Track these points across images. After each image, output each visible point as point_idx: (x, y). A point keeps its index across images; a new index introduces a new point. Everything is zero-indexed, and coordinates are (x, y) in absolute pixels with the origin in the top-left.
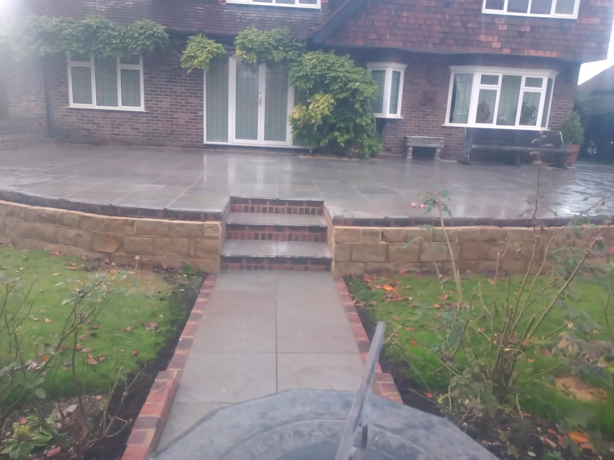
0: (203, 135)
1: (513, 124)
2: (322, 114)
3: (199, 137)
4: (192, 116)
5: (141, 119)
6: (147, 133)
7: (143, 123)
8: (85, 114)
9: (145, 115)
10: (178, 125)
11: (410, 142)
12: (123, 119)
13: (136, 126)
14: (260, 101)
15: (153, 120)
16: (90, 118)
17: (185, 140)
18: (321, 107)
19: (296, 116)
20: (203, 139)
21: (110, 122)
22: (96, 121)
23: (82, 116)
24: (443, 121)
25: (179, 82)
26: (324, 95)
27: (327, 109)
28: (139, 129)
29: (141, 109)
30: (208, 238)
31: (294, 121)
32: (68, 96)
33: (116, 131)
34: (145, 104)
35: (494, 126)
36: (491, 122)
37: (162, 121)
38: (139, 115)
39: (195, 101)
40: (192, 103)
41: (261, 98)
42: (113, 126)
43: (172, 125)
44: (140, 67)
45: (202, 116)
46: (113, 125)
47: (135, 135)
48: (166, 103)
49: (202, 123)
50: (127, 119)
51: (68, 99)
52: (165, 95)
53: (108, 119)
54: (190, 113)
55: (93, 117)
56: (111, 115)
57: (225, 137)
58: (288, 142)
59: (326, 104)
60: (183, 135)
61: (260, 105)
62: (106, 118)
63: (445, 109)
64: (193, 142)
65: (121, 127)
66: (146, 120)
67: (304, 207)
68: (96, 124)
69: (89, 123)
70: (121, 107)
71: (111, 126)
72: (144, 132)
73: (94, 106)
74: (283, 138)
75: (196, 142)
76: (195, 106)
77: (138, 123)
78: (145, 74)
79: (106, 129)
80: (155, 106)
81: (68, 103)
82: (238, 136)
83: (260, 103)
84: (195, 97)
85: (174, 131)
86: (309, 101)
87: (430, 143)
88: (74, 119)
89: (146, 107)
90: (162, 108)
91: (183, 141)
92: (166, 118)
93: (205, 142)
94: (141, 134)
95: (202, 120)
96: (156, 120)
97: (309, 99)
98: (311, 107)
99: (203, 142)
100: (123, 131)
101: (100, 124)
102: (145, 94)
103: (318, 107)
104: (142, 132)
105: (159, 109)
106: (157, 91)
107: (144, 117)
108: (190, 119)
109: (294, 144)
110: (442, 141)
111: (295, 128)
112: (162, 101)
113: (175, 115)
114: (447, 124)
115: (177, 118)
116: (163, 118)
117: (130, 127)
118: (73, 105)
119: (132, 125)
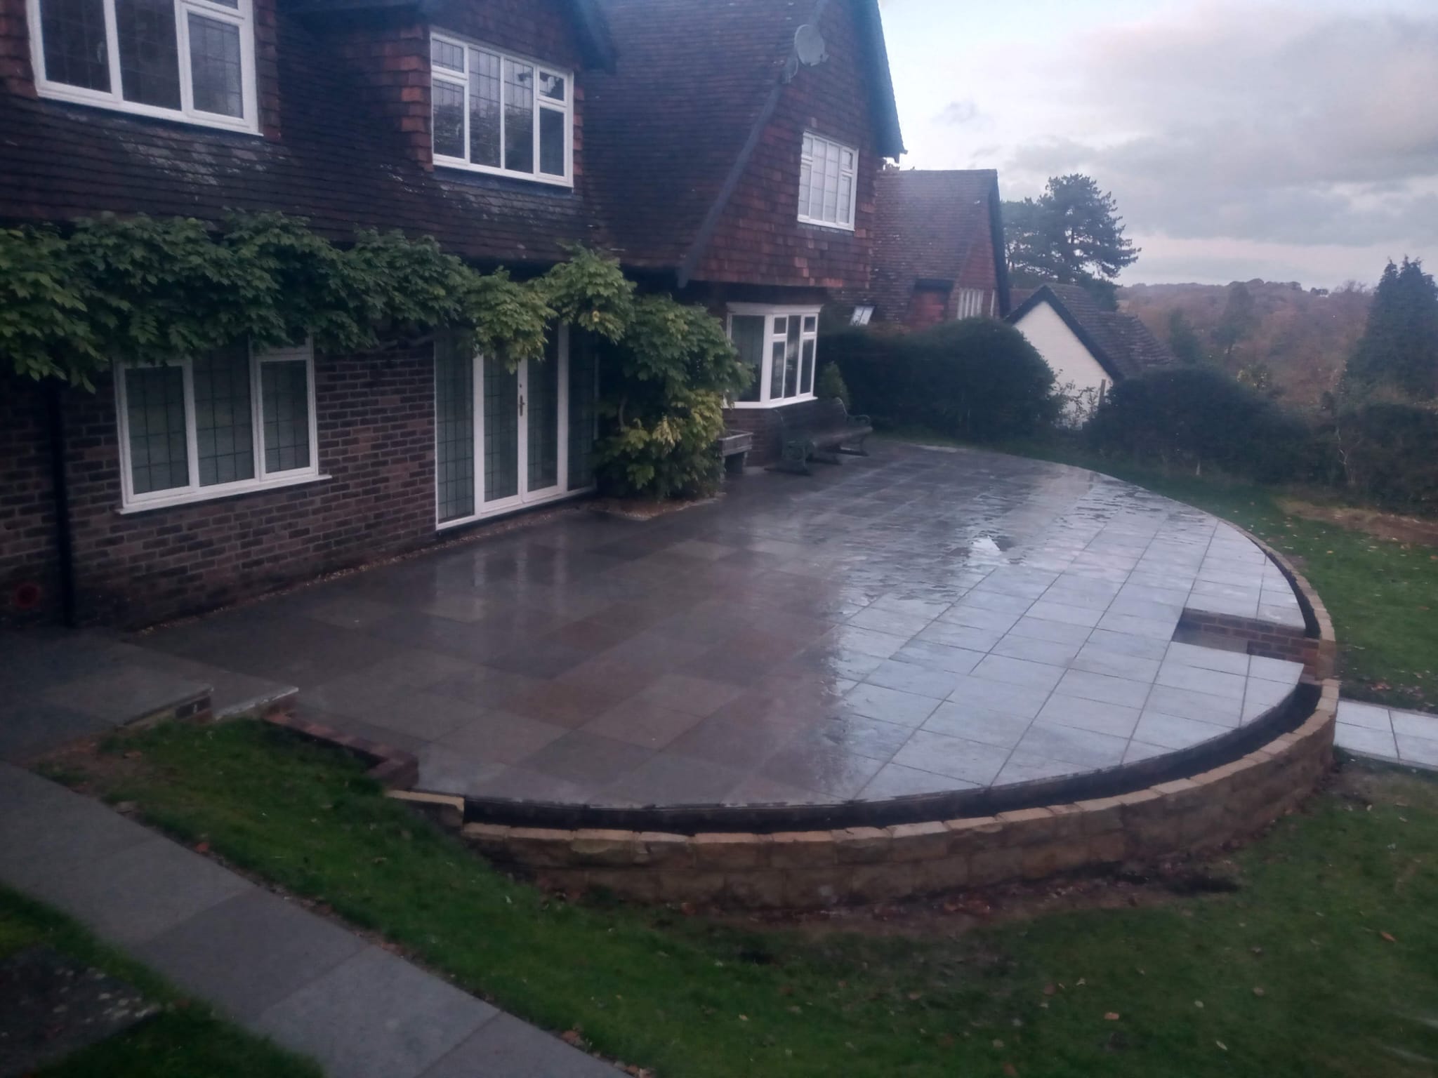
0: (433, 511)
3: (426, 518)
4: (414, 467)
5: (311, 503)
6: (325, 537)
7: (315, 512)
8: (170, 521)
9: (320, 488)
10: (388, 496)
12: (271, 511)
13: (301, 523)
14: (521, 403)
15: (336, 498)
16: (185, 532)
17: (402, 532)
20: (433, 519)
21: (238, 531)
22: (201, 538)
23: (159, 533)
25: (391, 383)
28: (307, 531)
29: (312, 473)
32: (116, 474)
33: (254, 553)
34: (320, 456)
37: (355, 495)
38: (307, 490)
39: (420, 425)
40: (414, 433)
41: (521, 398)
42: (246, 540)
43: (377, 499)
44: (305, 354)
45: (433, 462)
46: (244, 536)
47: (299, 552)
48: (364, 442)
49: (433, 480)
50: (279, 509)
51: (119, 486)
52: (363, 422)
53: (232, 523)
54: (412, 459)
55: (191, 527)
56: (240, 508)
57: (470, 502)
58: (561, 486)
60: (398, 520)
61: (521, 414)
62: (226, 519)
64: (415, 533)
65: (264, 537)
66: (324, 501)
68: (200, 545)
69: (181, 549)
70: (263, 481)
71: (239, 543)
72: (317, 538)
73: (195, 491)
74: (548, 481)
75: (422, 530)
76: (419, 441)
77: (305, 514)
78: (318, 369)
79: (227, 554)
80: (341, 457)
81: (118, 498)
82: (489, 494)
83: (522, 409)
84: (420, 416)
85: (381, 515)
88: (137, 547)
89: (324, 466)
90: (355, 459)
91: (398, 537)
92: (363, 484)
93: (438, 526)
94: (311, 546)
95: (432, 472)
96: (345, 496)
99: (433, 526)
100: (270, 550)
101: (210, 543)
102: (320, 427)
104: (313, 540)
105: (350, 465)
106: (345, 415)
107: (317, 494)
108: (412, 475)
109: (569, 488)
112: (356, 441)
113: (384, 472)
115: (386, 480)
116: (357, 485)
117: (286, 533)
118: (134, 502)
119: (290, 525)
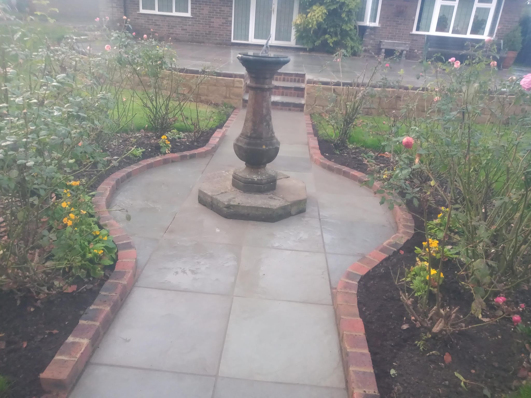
0: (231, 36)
1: (466, 34)
2: (317, 21)
3: (228, 37)
4: (224, 21)
5: (188, 23)
6: (192, 33)
7: (189, 25)
8: (150, 18)
9: (191, 19)
10: (214, 27)
11: (383, 45)
12: (176, 22)
13: (185, 27)
14: (274, 10)
15: (196, 23)
16: (154, 21)
18: (317, 16)
19: (298, 22)
20: (231, 38)
21: (167, 24)
22: (157, 23)
23: (148, 19)
24: (412, 30)
26: (319, 7)
27: (320, 17)
28: (187, 30)
29: (189, 15)
30: (237, 87)
31: (297, 26)
32: (139, 4)
33: (171, 31)
34: (191, 11)
35: (449, 34)
36: (448, 31)
37: (202, 24)
38: (187, 19)
39: (226, 9)
40: (224, 11)
41: (274, 8)
43: (209, 27)
45: (231, 21)
46: (169, 26)
47: (184, 34)
48: (206, 10)
49: (231, 26)
50: (178, 22)
51: (139, 7)
52: (206, 5)
53: (166, 22)
54: (223, 18)
55: (155, 20)
56: (168, 19)
57: (247, 38)
58: (292, 43)
59: (320, 13)
60: (217, 35)
61: (273, 13)
62: (164, 21)
63: (414, 20)
64: (223, 40)
65: (174, 28)
66: (192, 23)
67: (293, 78)
68: (157, 25)
69: (153, 25)
70: (174, 13)
71: (167, 27)
72: (190, 32)
73: (156, 12)
74: (289, 39)
75: (226, 40)
76: (226, 14)
77: (186, 25)
79: (164, 29)
80: (198, 13)
81: (139, 9)
82: (256, 37)
83: (273, 12)
84: (227, 6)
85: (211, 32)
86: (308, 10)
87: (398, 47)
88: (143, 21)
89: (192, 13)
90: (203, 14)
91: (217, 40)
92: (205, 22)
93: (233, 41)
94: (188, 34)
95: (231, 24)
96: (199, 24)
97: (309, 9)
98: (309, 15)
99: (231, 40)
100: (175, 31)
101: (160, 25)
102: (191, 3)
103: (314, 15)
104: (188, 32)
105: (201, 15)
106: (200, 1)
107: (190, 21)
108: (222, 23)
109: (296, 44)
110: (407, 45)
111: (297, 31)
112: (203, 9)
113: (212, 20)
114: (414, 32)
115: (213, 22)
116: (203, 21)
117: (181, 28)
118: (142, 11)
119: (181, 27)
